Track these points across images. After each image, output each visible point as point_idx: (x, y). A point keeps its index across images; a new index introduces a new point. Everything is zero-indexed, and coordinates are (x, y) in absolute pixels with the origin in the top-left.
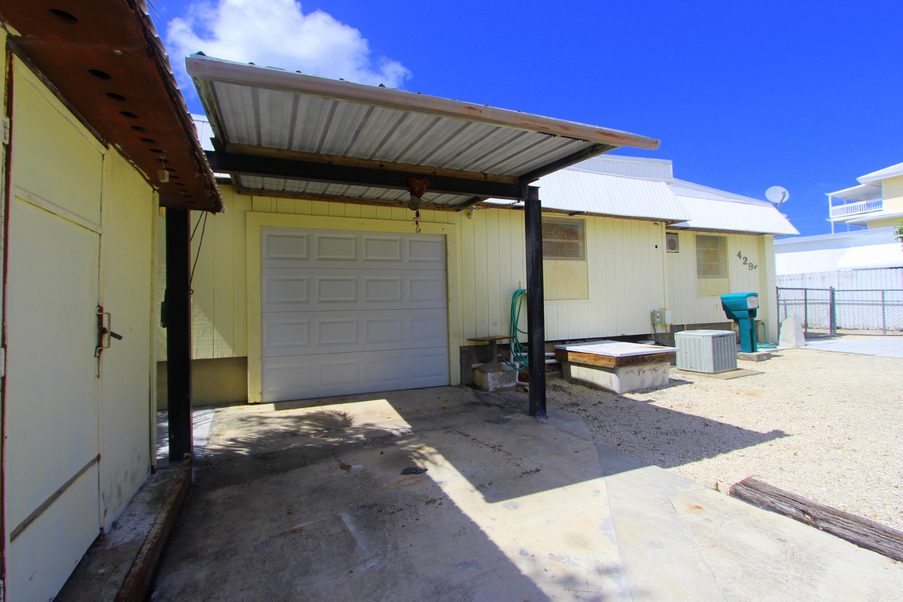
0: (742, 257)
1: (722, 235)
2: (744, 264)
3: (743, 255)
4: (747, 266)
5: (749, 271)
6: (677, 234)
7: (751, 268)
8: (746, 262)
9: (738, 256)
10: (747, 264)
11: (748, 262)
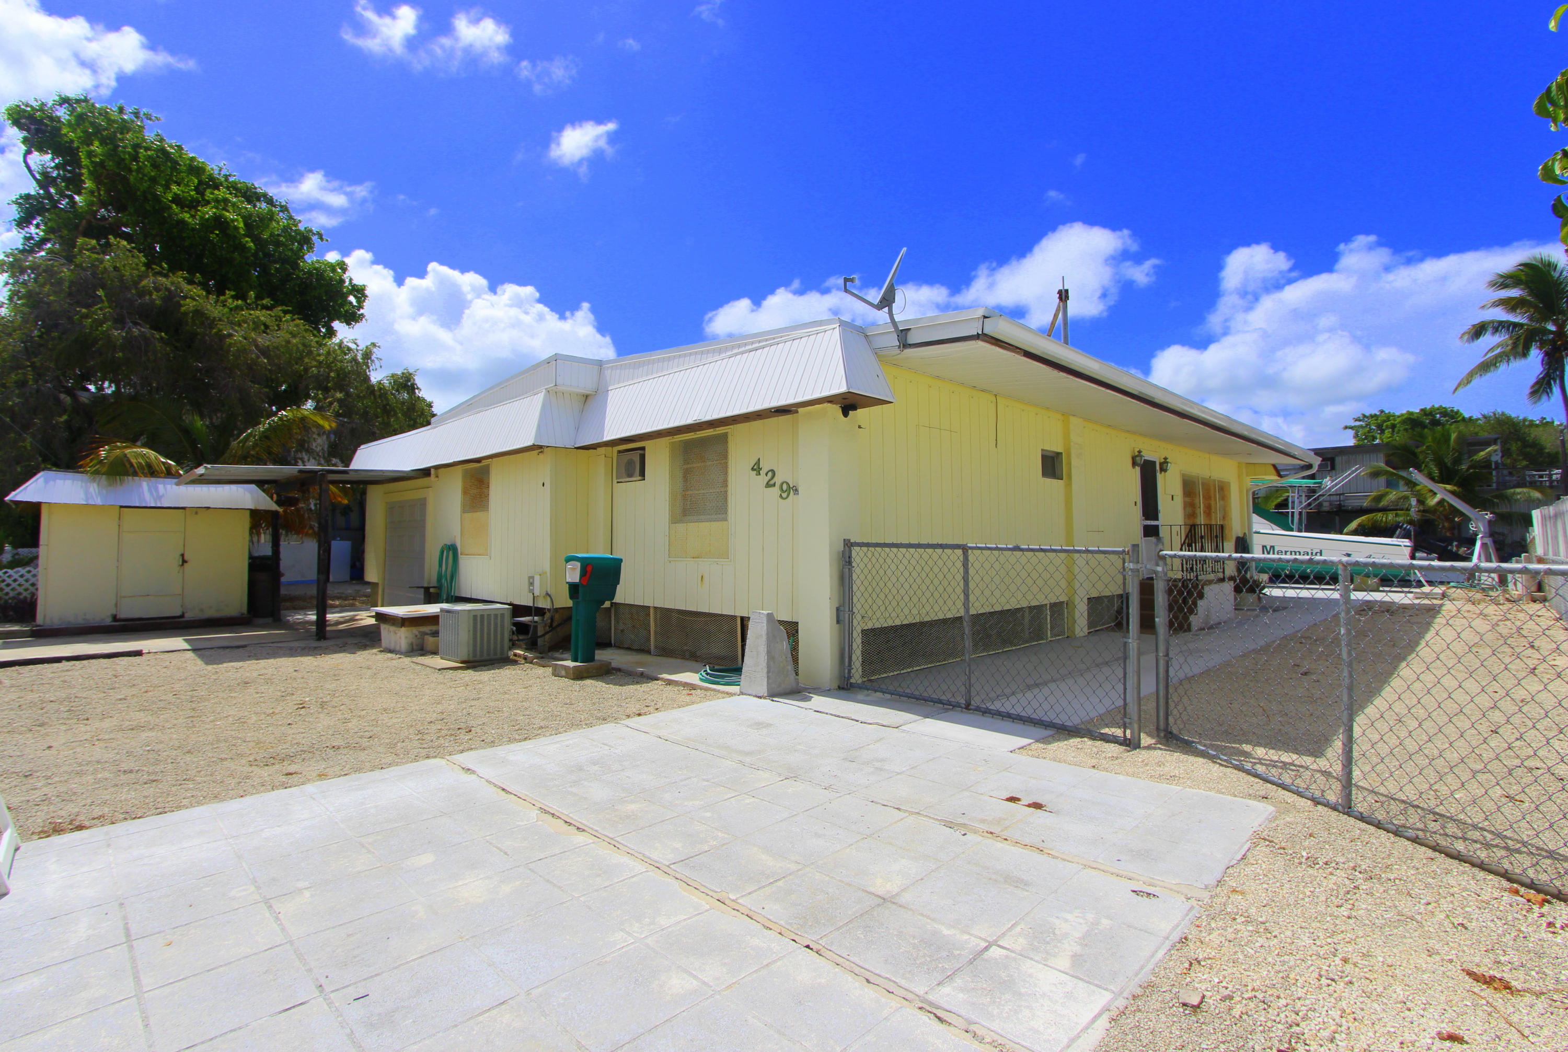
0: (763, 472)
1: (720, 430)
2: (768, 485)
3: (765, 467)
4: (776, 491)
5: (780, 500)
6: (643, 449)
7: (784, 495)
8: (772, 482)
9: (753, 469)
10: (774, 485)
11: (778, 480)
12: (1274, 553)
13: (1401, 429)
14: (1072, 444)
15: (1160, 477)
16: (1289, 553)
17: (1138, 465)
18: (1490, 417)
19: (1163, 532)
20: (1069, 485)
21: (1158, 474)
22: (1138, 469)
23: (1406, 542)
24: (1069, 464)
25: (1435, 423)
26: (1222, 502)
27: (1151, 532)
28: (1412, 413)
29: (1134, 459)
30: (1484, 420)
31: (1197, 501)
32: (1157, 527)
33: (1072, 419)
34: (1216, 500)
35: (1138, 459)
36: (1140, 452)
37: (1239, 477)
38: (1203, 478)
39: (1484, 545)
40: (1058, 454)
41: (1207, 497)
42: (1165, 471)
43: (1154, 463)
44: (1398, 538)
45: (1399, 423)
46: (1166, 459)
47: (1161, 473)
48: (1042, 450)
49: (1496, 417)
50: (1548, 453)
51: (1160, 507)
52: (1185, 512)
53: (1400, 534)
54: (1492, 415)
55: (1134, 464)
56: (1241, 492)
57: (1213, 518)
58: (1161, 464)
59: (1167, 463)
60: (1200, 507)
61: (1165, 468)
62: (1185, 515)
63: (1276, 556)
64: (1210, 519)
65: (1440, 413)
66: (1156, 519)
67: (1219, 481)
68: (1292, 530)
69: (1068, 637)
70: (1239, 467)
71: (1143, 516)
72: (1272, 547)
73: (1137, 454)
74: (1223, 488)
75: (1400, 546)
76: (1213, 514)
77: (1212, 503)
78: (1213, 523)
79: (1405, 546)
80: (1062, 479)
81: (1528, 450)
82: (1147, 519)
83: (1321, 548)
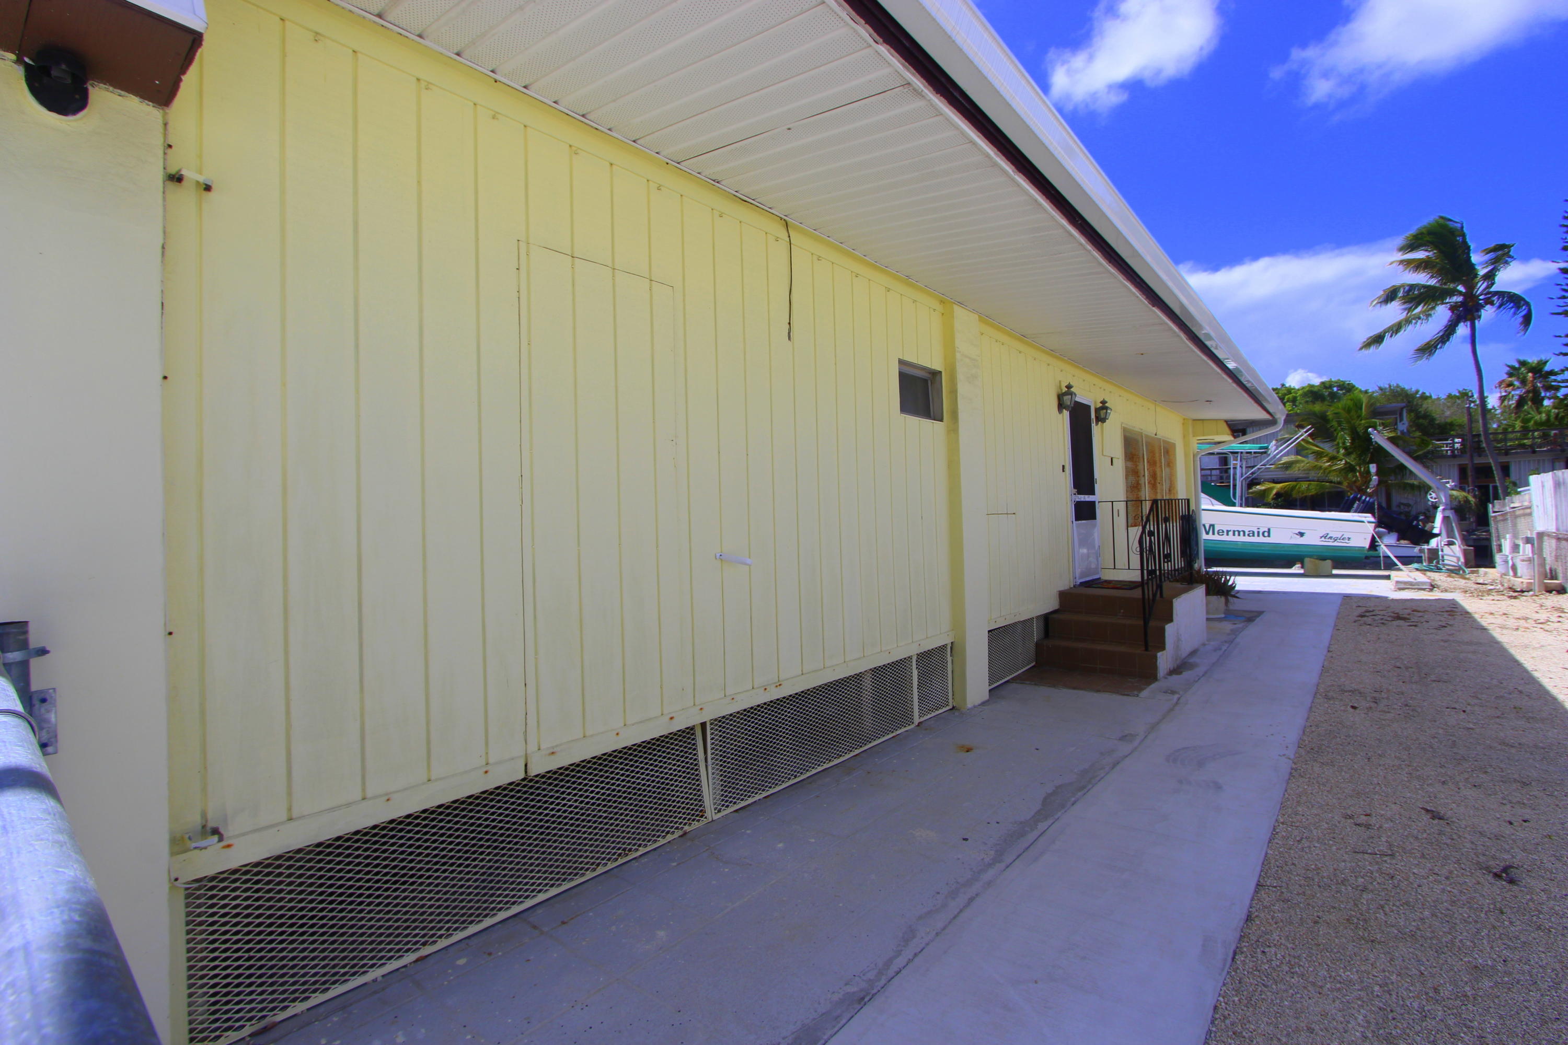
12: (1213, 534)
13: (1303, 402)
14: (958, 356)
15: (1096, 429)
16: (1231, 533)
17: (1066, 408)
18: (1386, 389)
19: (1102, 511)
20: (953, 430)
21: (1093, 425)
22: (1066, 413)
23: (1368, 517)
24: (954, 392)
25: (1333, 396)
26: (1168, 470)
27: (1085, 512)
28: (1313, 386)
29: (1060, 397)
30: (1380, 392)
31: (1140, 467)
32: (1092, 504)
33: (958, 310)
34: (1161, 466)
35: (1067, 399)
36: (1069, 387)
37: (1184, 437)
38: (1147, 436)
39: (1445, 519)
40: (935, 375)
41: (1152, 463)
42: (1103, 420)
43: (1088, 407)
44: (1355, 512)
45: (1301, 395)
46: (1104, 402)
47: (1097, 424)
48: (901, 362)
49: (1391, 389)
50: (1438, 424)
51: (1097, 474)
52: (1127, 483)
53: (1358, 507)
54: (1387, 386)
55: (1061, 406)
56: (1186, 455)
57: (1159, 491)
58: (1097, 410)
59: (1107, 408)
60: (1144, 476)
61: (1102, 416)
62: (1127, 487)
63: (1217, 537)
64: (1156, 493)
65: (1338, 386)
66: (1092, 492)
67: (1163, 441)
68: (1234, 505)
69: (953, 707)
70: (1183, 424)
71: (1075, 487)
72: (1212, 526)
73: (1065, 390)
74: (1168, 450)
75: (1363, 522)
76: (1158, 485)
77: (1158, 470)
78: (1159, 497)
79: (1369, 522)
80: (941, 420)
81: (1421, 421)
82: (1079, 493)
83: (1269, 526)
